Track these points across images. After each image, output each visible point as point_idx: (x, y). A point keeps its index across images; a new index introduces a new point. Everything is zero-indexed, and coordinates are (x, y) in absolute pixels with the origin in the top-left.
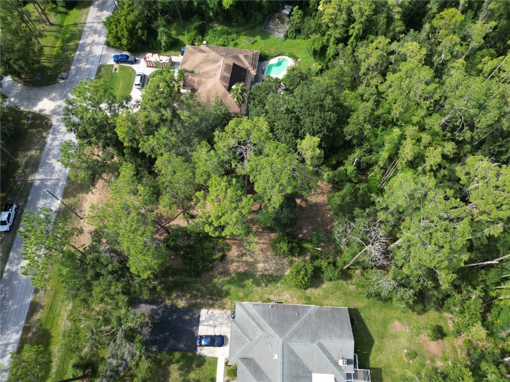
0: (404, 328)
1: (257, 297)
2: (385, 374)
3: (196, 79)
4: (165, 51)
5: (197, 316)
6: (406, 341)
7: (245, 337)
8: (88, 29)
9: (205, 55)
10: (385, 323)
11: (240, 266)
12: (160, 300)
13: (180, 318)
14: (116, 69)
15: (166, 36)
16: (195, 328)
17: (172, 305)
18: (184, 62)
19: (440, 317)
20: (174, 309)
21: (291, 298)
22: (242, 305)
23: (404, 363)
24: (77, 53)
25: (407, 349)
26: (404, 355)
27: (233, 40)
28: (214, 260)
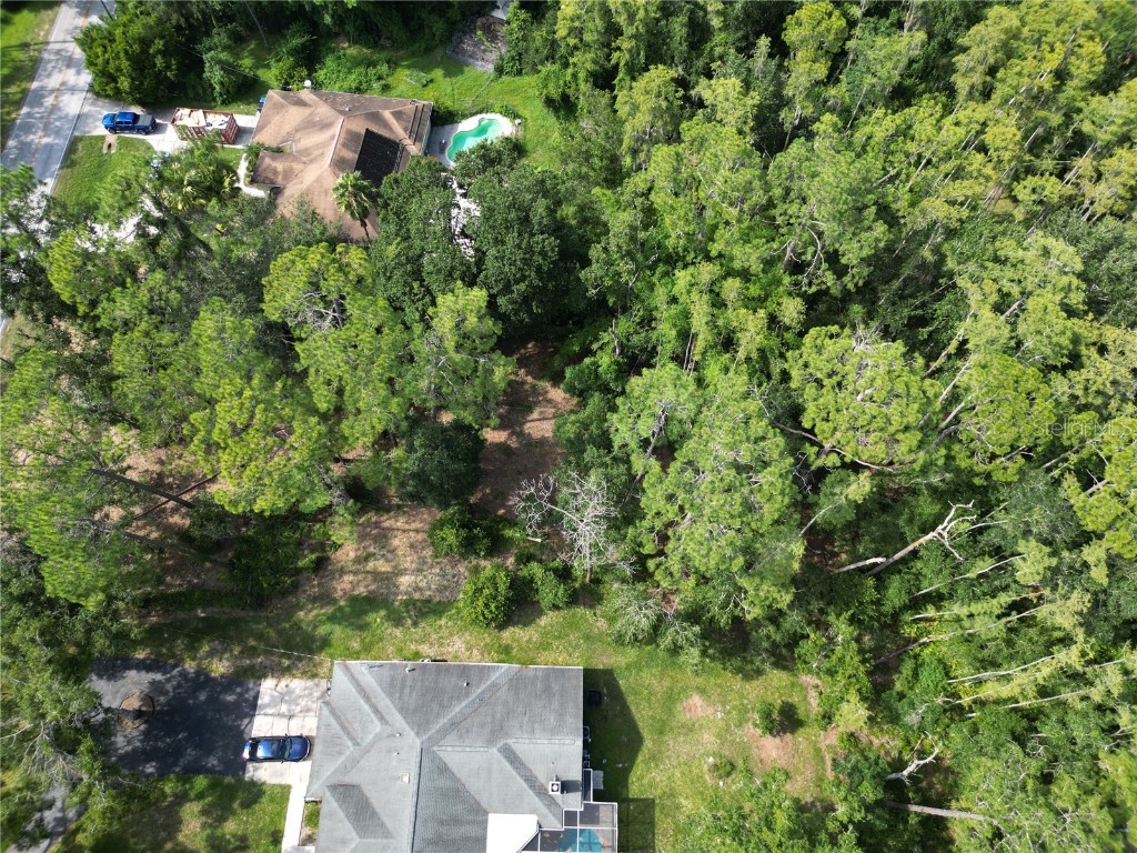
0: (710, 710)
1: (391, 649)
2: (662, 812)
3: (279, 166)
4: (224, 103)
5: (252, 693)
6: (713, 739)
7: (345, 738)
8: (52, 57)
9: (307, 111)
10: (671, 699)
11: (359, 582)
12: (171, 661)
13: (213, 700)
14: (110, 146)
15: (222, 69)
16: (246, 721)
17: (200, 672)
18: (260, 128)
19: (793, 685)
20: (202, 680)
21: (467, 650)
22: (347, 668)
23: (706, 788)
24: (25, 110)
25: (714, 755)
26: (706, 768)
27: (380, 78)
28: (298, 571)
